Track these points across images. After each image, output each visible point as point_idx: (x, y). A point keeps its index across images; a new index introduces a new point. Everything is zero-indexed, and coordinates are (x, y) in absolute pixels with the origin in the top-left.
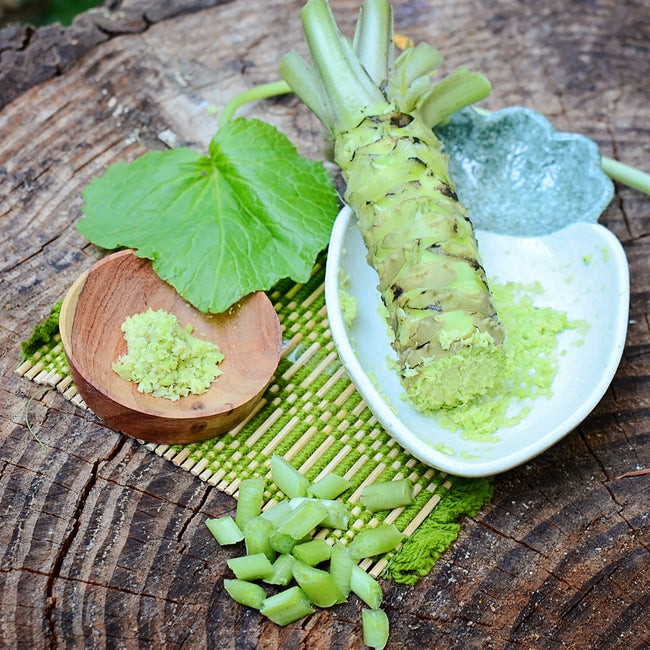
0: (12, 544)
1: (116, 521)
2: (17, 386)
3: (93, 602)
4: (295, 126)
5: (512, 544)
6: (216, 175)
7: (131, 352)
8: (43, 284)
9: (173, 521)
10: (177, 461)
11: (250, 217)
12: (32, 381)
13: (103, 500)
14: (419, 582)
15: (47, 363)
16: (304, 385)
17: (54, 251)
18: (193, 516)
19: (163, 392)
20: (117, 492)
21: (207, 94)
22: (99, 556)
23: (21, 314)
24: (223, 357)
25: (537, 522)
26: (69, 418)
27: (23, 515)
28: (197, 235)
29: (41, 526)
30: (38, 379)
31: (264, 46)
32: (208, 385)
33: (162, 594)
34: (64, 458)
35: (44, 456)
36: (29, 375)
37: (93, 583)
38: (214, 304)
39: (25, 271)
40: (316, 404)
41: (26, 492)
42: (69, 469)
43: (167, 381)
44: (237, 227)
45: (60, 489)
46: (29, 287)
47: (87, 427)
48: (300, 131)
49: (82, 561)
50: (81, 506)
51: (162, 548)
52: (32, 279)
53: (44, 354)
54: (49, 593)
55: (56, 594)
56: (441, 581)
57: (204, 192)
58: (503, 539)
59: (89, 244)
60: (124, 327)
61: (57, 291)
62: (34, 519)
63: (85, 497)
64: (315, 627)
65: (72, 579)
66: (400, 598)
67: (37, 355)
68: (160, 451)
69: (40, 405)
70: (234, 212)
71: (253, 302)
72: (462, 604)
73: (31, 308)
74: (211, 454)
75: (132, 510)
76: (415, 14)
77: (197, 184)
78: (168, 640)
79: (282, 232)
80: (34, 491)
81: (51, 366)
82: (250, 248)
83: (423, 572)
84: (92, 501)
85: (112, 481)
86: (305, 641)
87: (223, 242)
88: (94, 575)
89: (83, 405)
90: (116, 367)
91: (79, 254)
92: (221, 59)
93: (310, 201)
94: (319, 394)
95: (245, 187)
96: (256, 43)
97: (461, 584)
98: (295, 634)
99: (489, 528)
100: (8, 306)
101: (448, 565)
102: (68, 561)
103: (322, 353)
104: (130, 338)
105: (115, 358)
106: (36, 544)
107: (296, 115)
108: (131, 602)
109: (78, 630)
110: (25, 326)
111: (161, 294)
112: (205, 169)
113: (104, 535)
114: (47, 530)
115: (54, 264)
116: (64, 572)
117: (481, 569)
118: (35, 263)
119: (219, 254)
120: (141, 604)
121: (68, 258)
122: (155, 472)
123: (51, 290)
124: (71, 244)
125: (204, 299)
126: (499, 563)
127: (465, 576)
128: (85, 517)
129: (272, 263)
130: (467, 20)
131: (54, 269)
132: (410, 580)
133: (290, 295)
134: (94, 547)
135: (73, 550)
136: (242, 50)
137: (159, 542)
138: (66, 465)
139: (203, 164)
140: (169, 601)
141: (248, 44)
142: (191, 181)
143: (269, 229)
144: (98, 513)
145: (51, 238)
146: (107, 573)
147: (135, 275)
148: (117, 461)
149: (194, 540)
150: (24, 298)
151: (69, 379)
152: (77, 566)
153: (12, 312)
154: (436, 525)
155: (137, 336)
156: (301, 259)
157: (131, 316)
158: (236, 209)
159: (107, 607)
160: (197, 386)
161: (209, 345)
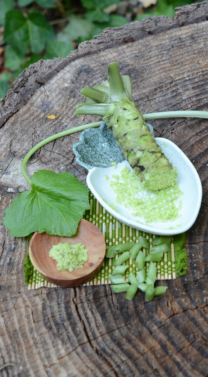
0: (70, 341)
1: (93, 313)
2: (32, 294)
3: (107, 340)
4: (43, 163)
5: (202, 244)
6: (38, 193)
7: (59, 262)
8: (13, 258)
9: (108, 302)
10: (95, 284)
11: (59, 199)
12: (35, 289)
13: (84, 309)
14: (187, 271)
15: (35, 281)
16: (110, 237)
17: (7, 246)
18: (112, 297)
19: (78, 267)
20: (86, 305)
21: (10, 169)
22: (97, 326)
23: (14, 272)
24: (84, 245)
25: (203, 233)
26: (54, 293)
27: (66, 330)
28: (50, 215)
29: (74, 329)
30: (36, 288)
31: (14, 144)
32: (87, 256)
33: (123, 324)
34: (63, 305)
35: (57, 309)
36: (33, 288)
37: (102, 335)
38: (72, 232)
39: (4, 258)
40: (118, 241)
41: (61, 322)
42: (67, 308)
43: (77, 263)
44: (58, 205)
45: (69, 316)
46: (10, 262)
47: (61, 292)
48: (45, 163)
49: (93, 331)
50: (79, 315)
51: (112, 312)
52: (8, 259)
53: (32, 279)
54: (92, 347)
55: (95, 345)
56: (192, 267)
57: (39, 200)
58: (198, 244)
59: (15, 237)
60: (50, 256)
61: (18, 258)
62: (70, 329)
63: (78, 313)
64: (171, 304)
65: (95, 338)
66: (186, 280)
67: (30, 281)
68: (88, 284)
69: (43, 295)
70: (53, 201)
71: (81, 224)
72: (203, 270)
73: (15, 268)
74: (103, 275)
75: (94, 307)
76: (48, 106)
77: (35, 200)
78: (136, 336)
79: (72, 198)
80: (63, 321)
81: (37, 281)
82: (67, 209)
83: (186, 268)
84: (81, 312)
85: (82, 302)
86: (172, 310)
87: (60, 212)
88: (100, 333)
89: (56, 286)
90: (59, 269)
91: (15, 243)
92: (5, 156)
93: (72, 184)
94: (117, 237)
95: (52, 192)
96: (11, 145)
97: (198, 264)
98: (168, 310)
99: (192, 243)
100: (9, 272)
101: (191, 262)
102: (90, 334)
103: (107, 225)
104: (55, 258)
105: (55, 266)
106: (77, 335)
107: (40, 159)
108: (117, 333)
109: (109, 351)
110: (18, 275)
111: (53, 239)
112: (34, 194)
113: (93, 319)
114: (76, 329)
115: (11, 251)
116: (91, 338)
117: (200, 256)
118: (5, 254)
119: (61, 216)
120: (120, 331)
121: (13, 246)
122: (91, 291)
123: (16, 259)
124: (10, 241)
125: (68, 233)
126: (203, 251)
127: (197, 261)
128: (83, 318)
129: (77, 209)
130: (63, 98)
131: (12, 252)
132: (184, 273)
133: (91, 214)
134: (93, 325)
135: (88, 330)
136: (9, 150)
137: (110, 311)
138: (65, 307)
139: (33, 193)
140: (126, 325)
141: (9, 147)
142: (33, 200)
143: (67, 199)
144: (86, 315)
145: (3, 243)
146: (103, 329)
147: (42, 239)
148: (78, 296)
149: (118, 303)
150: (11, 266)
151: (46, 282)
152: (94, 334)
153: (11, 273)
154: (178, 252)
155: (58, 256)
156: (83, 202)
157: (50, 251)
158: (52, 199)
159: (112, 339)
160: (85, 258)
161: (79, 244)
